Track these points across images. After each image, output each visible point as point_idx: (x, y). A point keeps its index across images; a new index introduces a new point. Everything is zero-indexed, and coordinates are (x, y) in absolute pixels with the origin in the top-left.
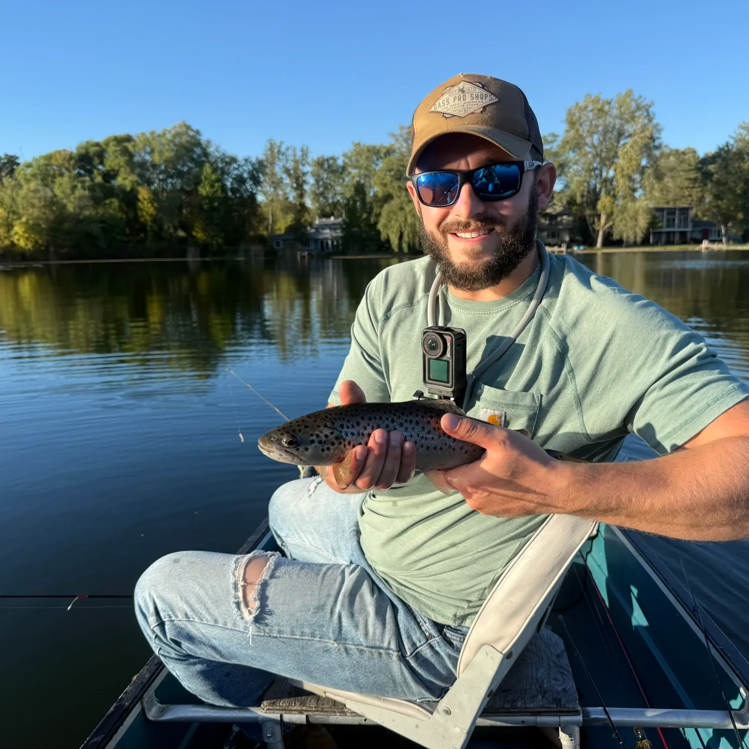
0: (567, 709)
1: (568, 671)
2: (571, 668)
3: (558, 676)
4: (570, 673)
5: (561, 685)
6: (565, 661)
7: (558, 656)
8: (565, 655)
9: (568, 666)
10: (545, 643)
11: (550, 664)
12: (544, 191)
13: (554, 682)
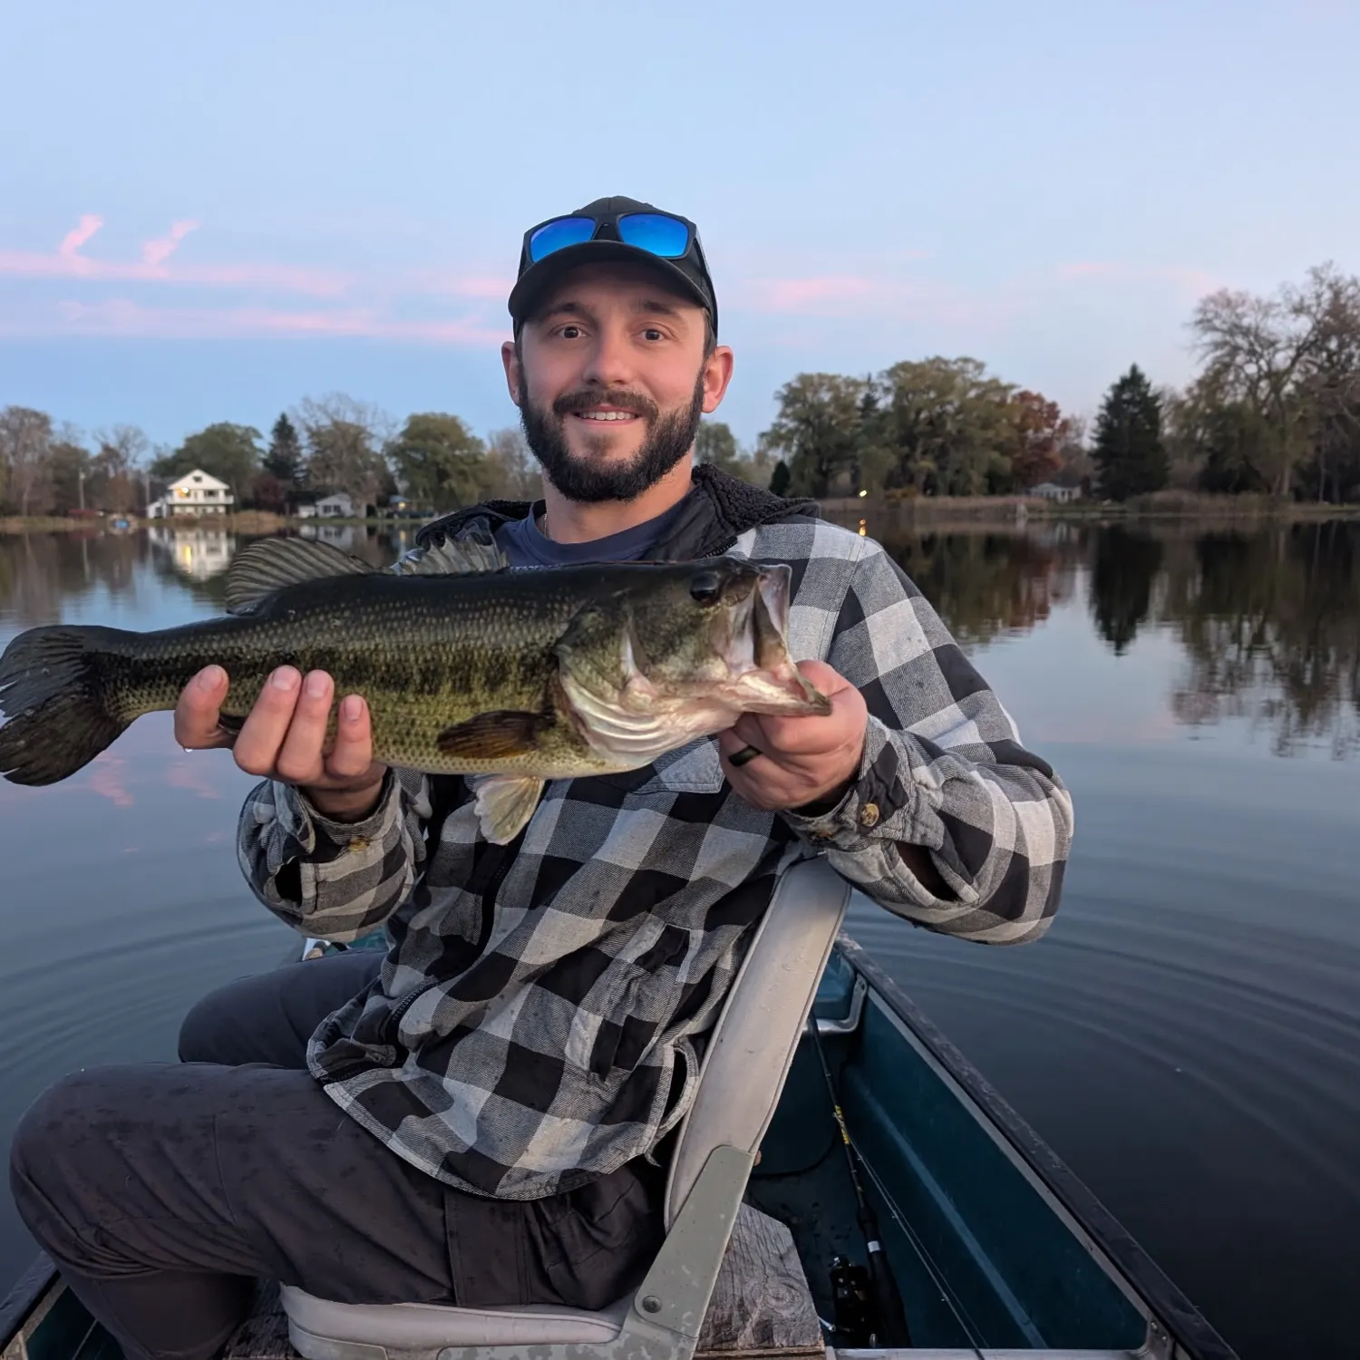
0: (801, 1350)
1: (800, 1282)
2: (806, 1275)
3: (783, 1291)
4: (803, 1285)
5: (787, 1307)
6: (794, 1264)
7: (781, 1258)
8: (795, 1256)
9: (798, 1272)
10: (757, 1235)
11: (768, 1271)
12: (713, 388)
13: (773, 1302)
